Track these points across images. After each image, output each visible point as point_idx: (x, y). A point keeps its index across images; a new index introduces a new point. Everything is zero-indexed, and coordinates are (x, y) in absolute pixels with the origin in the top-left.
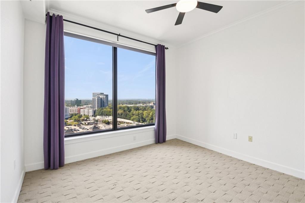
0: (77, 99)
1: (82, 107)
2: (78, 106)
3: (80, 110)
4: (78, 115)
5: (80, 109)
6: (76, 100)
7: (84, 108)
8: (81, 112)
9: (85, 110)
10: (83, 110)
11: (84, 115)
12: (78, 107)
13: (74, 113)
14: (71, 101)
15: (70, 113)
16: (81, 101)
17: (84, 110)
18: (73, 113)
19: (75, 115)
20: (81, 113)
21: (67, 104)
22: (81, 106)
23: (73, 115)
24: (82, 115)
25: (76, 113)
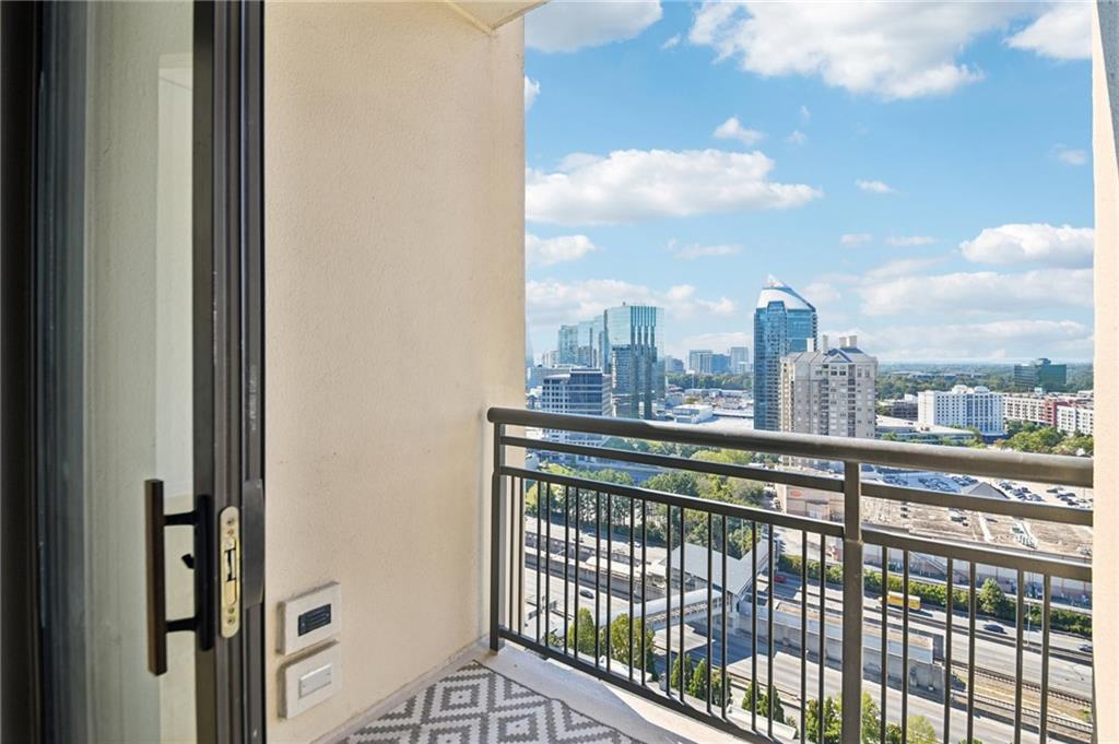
0: (1046, 361)
1: (1066, 398)
2: (1048, 392)
3: (1056, 410)
4: (1044, 430)
5: (1056, 404)
6: (1041, 362)
7: (1078, 402)
8: (1060, 420)
9: (1082, 411)
10: (1073, 409)
11: (1079, 434)
12: (1048, 397)
13: (1027, 421)
14: (1018, 369)
15: (1009, 418)
16: (1064, 367)
17: (1077, 413)
18: (1022, 418)
19: (1032, 430)
20: (1060, 424)
21: (1002, 379)
22: (1063, 390)
23: (1021, 426)
24: (1064, 433)
25: (1037, 420)
